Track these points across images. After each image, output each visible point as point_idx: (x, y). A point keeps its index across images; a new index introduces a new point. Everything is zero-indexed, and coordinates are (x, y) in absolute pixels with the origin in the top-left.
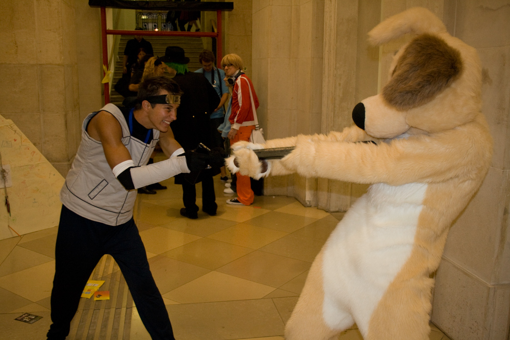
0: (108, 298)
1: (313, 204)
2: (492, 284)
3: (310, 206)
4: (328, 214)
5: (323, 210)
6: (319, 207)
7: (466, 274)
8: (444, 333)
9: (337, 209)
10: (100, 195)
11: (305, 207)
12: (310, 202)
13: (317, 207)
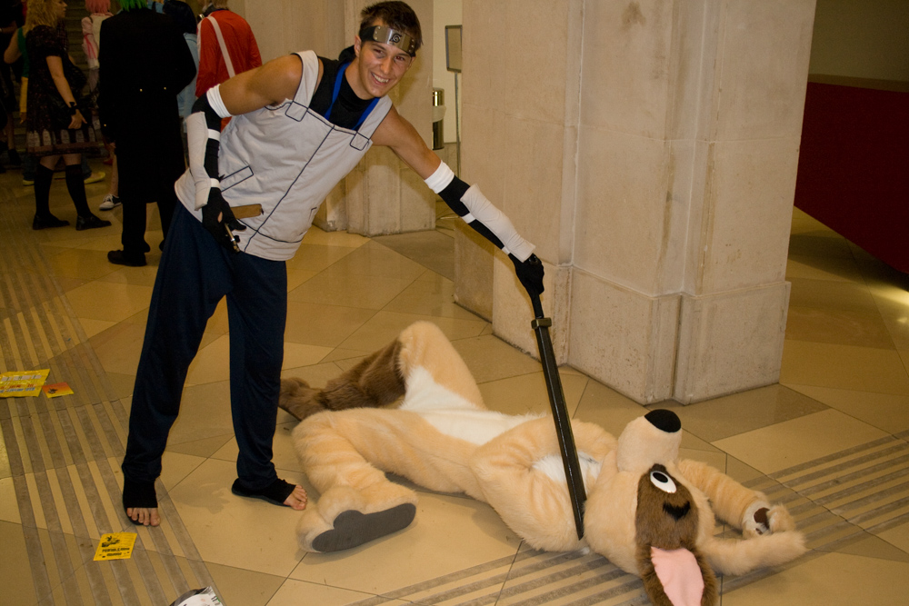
0: (72, 393)
1: (339, 226)
2: (655, 295)
3: (335, 230)
4: (367, 240)
5: (356, 234)
6: (350, 230)
7: (617, 288)
8: (589, 376)
9: (380, 231)
10: (235, 189)
11: (326, 231)
12: (333, 222)
13: (346, 230)
